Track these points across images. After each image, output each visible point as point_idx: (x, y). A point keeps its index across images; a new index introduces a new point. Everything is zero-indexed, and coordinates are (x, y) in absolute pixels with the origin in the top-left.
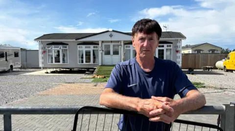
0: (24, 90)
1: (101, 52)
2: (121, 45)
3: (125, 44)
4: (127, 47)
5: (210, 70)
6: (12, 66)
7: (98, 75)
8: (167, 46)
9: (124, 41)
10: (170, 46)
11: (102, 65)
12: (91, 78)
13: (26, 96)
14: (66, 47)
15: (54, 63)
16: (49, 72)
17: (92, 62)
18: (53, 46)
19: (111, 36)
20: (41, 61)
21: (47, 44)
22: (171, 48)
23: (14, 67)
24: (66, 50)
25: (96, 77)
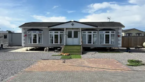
0: (13, 66)
1: (66, 36)
2: (79, 31)
3: (82, 30)
4: (83, 32)
5: (140, 48)
6: (2, 45)
7: (64, 53)
8: (112, 32)
9: (82, 29)
10: (114, 32)
11: (66, 45)
12: (60, 55)
13: (16, 73)
14: (41, 32)
15: (32, 43)
16: (29, 50)
17: (59, 43)
18: (32, 31)
19: (73, 25)
20: (23, 42)
21: (28, 30)
22: (114, 33)
23: (3, 45)
24: (41, 34)
25: (63, 54)
